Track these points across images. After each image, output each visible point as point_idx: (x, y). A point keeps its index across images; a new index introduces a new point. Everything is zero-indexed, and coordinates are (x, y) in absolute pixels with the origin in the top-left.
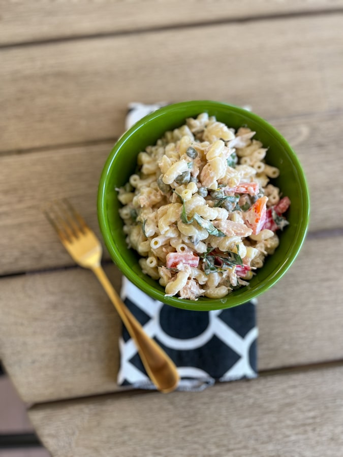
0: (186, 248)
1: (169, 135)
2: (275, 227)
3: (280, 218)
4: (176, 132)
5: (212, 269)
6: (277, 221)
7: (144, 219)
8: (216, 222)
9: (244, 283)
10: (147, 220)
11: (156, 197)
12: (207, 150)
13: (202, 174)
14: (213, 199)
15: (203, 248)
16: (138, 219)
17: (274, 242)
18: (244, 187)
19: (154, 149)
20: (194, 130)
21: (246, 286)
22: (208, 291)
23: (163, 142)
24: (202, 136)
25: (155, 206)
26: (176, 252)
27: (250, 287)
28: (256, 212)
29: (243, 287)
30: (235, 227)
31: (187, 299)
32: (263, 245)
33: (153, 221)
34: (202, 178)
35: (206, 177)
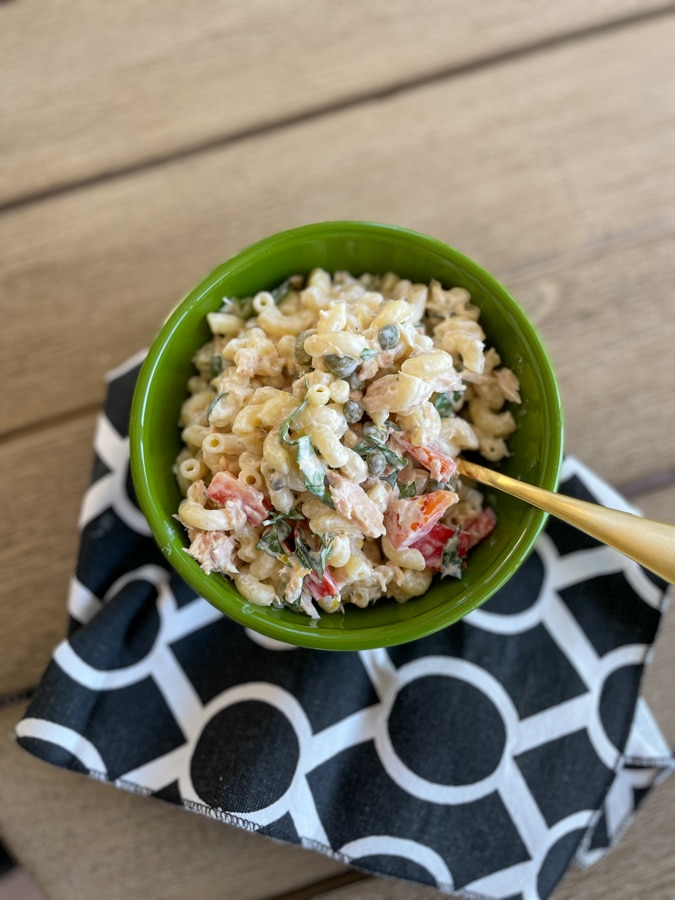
0: (259, 481)
1: (390, 279)
2: (437, 563)
3: (457, 559)
4: (405, 285)
5: (273, 548)
6: (448, 558)
7: (224, 389)
8: (336, 475)
9: (311, 611)
10: (227, 394)
11: (272, 365)
12: (418, 353)
13: (376, 384)
14: (361, 435)
15: (284, 502)
16: (216, 381)
17: (414, 584)
18: (428, 453)
19: (349, 280)
20: (431, 306)
21: (310, 617)
22: (242, 577)
23: (372, 282)
24: (435, 325)
25: (259, 379)
26: (237, 477)
27: (318, 624)
28: (422, 509)
29: (304, 614)
30: (360, 507)
31: (197, 561)
32: (391, 574)
33: (237, 402)
34: (370, 389)
35: (378, 394)
